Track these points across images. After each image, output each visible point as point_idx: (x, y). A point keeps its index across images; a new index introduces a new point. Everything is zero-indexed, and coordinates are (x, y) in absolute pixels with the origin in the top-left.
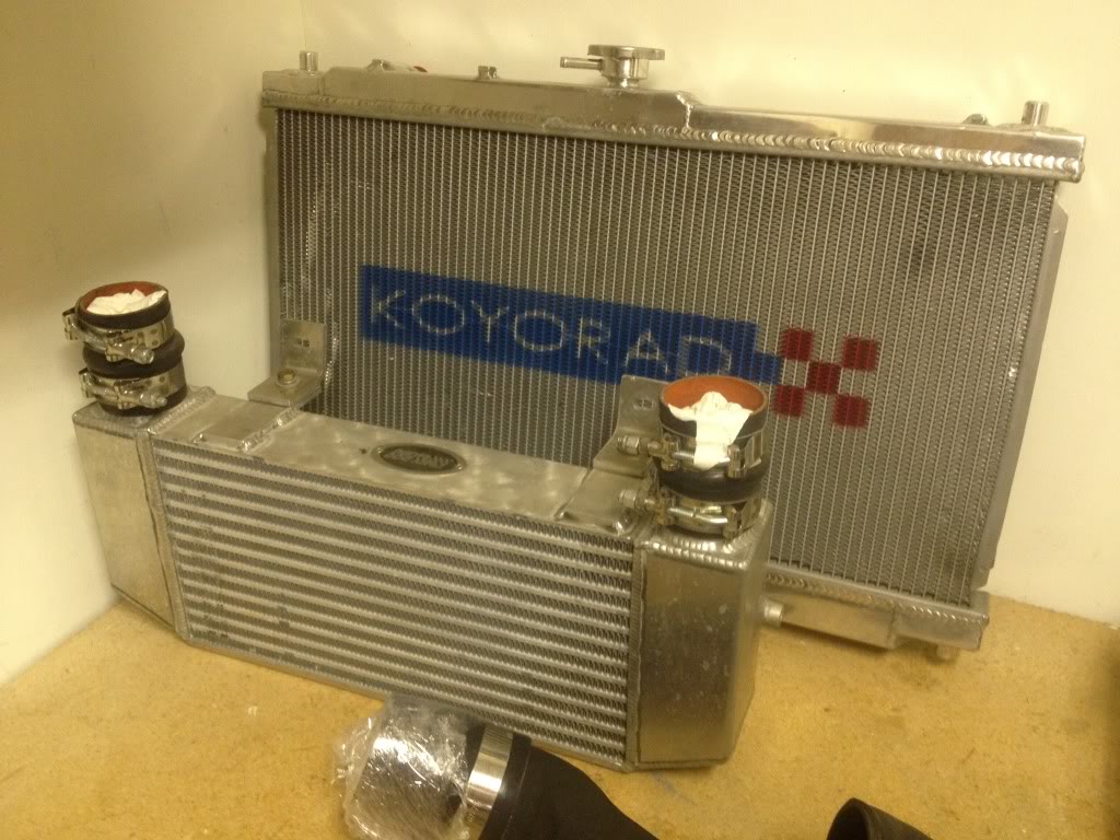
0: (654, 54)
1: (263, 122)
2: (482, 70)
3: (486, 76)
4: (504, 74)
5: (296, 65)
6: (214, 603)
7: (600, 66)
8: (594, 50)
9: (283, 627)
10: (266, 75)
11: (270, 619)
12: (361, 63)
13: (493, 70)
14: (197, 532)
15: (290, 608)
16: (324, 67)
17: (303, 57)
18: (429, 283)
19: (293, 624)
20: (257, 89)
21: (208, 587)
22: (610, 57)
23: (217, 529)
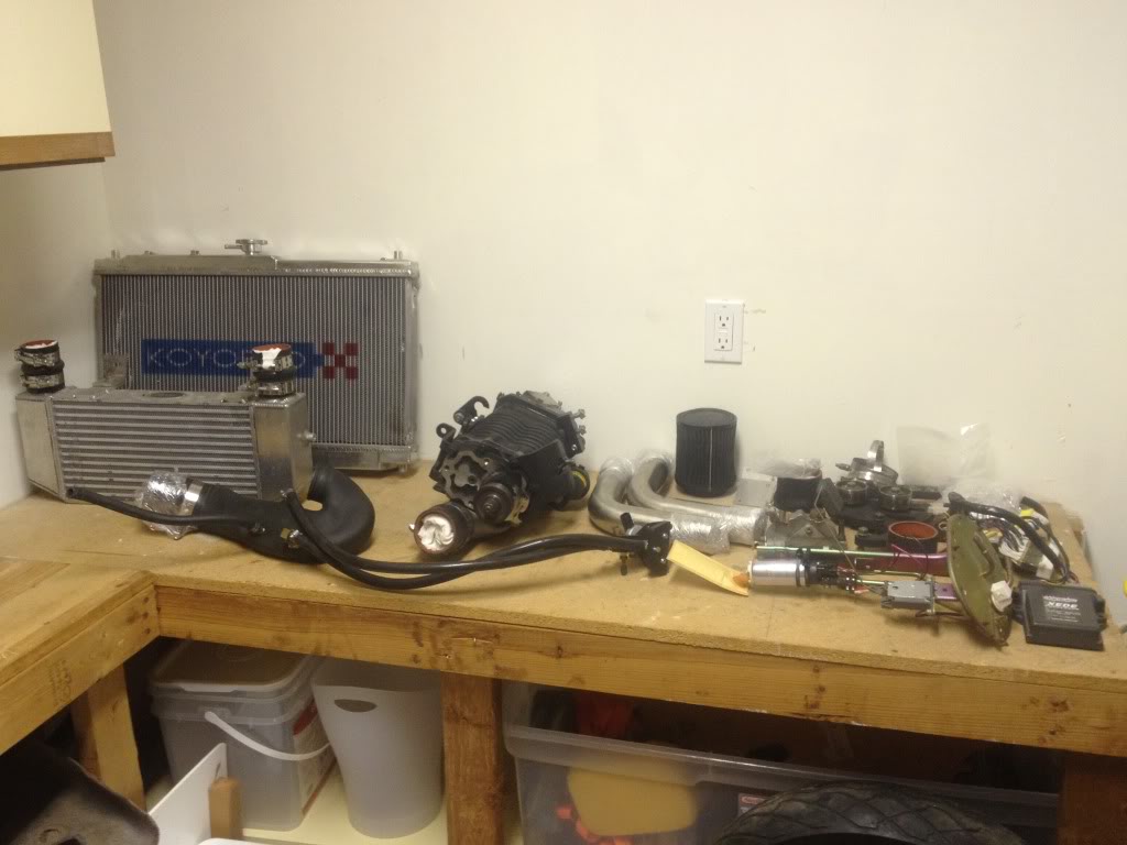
0: (261, 242)
1: (94, 282)
2: (193, 252)
3: (195, 254)
4: (202, 253)
5: (109, 256)
6: (78, 477)
7: (241, 247)
8: (238, 241)
9: (111, 482)
10: (96, 261)
11: (105, 479)
12: (140, 252)
13: (197, 252)
14: (72, 443)
15: (114, 471)
16: (122, 256)
17: (113, 253)
18: (175, 343)
19: (116, 479)
20: (92, 267)
21: (76, 470)
22: (244, 244)
23: (81, 439)
